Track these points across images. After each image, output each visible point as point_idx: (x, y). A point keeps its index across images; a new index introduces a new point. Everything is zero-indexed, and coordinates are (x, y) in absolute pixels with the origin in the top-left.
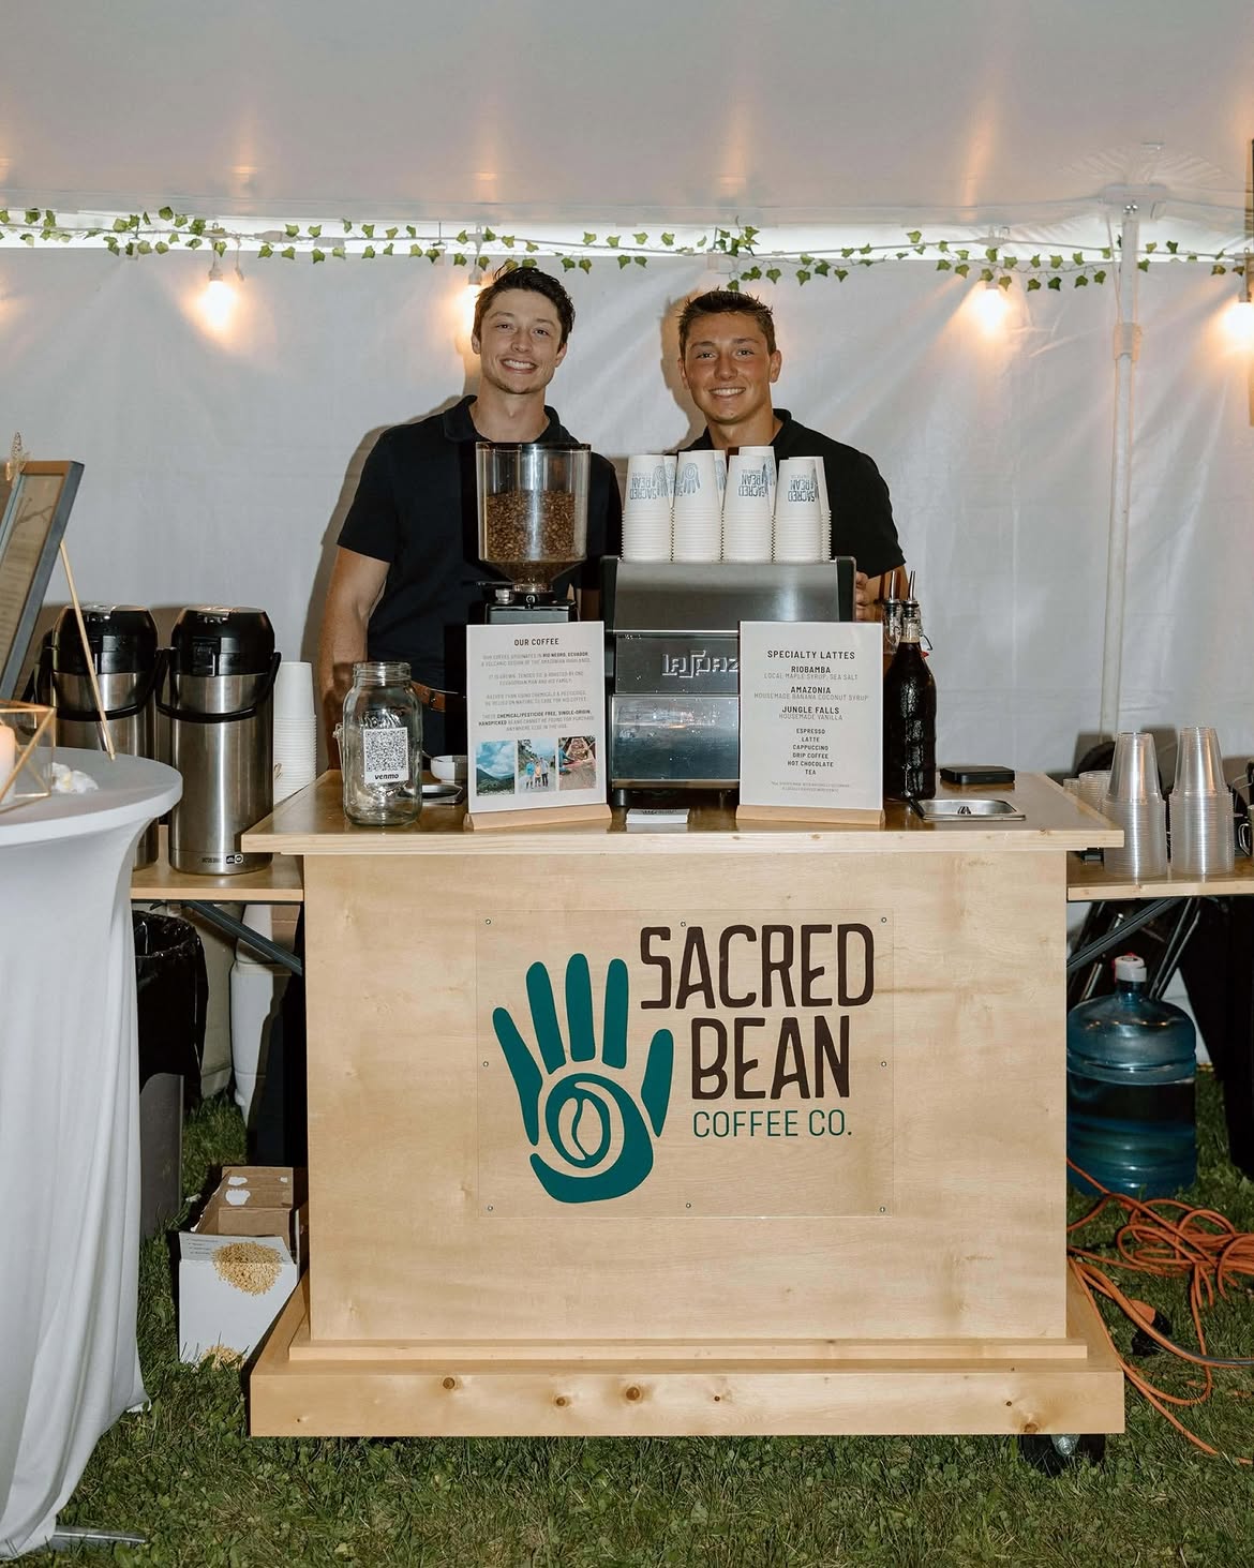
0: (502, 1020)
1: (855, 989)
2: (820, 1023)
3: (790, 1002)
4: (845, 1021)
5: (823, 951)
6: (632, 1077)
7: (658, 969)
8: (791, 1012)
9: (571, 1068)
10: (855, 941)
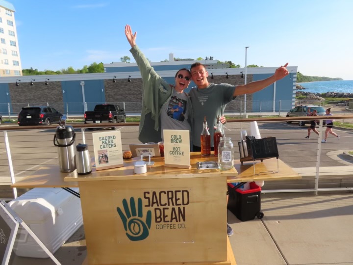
0: (118, 209)
1: (186, 202)
2: (179, 208)
3: (173, 205)
4: (184, 208)
5: (179, 195)
6: (144, 219)
7: (147, 200)
8: (173, 207)
9: (132, 218)
10: (185, 193)
